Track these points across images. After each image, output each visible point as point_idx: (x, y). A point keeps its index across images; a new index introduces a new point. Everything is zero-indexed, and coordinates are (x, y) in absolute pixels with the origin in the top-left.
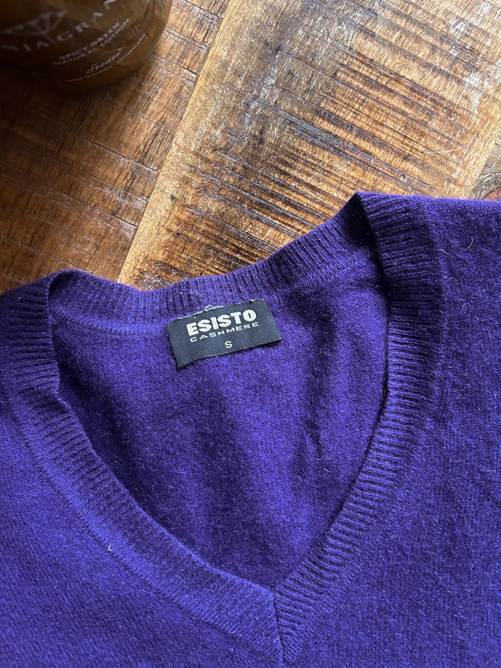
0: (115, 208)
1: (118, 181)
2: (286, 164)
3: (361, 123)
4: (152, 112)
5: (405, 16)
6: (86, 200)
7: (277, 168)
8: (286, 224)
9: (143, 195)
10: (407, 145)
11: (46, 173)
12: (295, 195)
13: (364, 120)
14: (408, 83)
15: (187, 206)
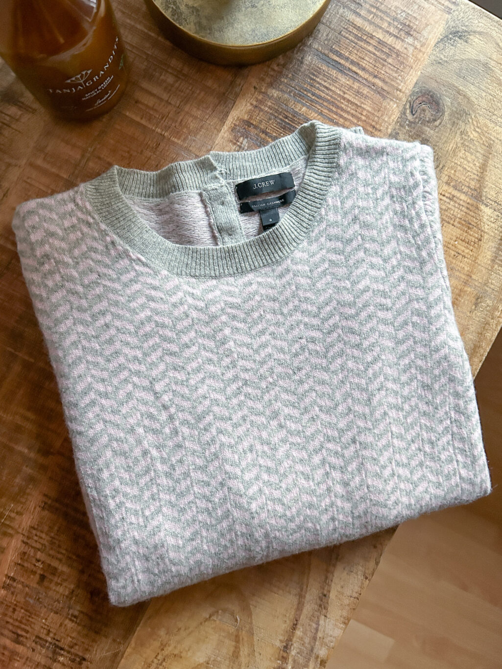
2: (314, 75)
3: (353, 57)
5: (376, 7)
7: (310, 77)
8: (312, 105)
9: (240, 85)
10: (376, 70)
12: (317, 91)
13: (354, 56)
14: (377, 39)
15: (262, 92)
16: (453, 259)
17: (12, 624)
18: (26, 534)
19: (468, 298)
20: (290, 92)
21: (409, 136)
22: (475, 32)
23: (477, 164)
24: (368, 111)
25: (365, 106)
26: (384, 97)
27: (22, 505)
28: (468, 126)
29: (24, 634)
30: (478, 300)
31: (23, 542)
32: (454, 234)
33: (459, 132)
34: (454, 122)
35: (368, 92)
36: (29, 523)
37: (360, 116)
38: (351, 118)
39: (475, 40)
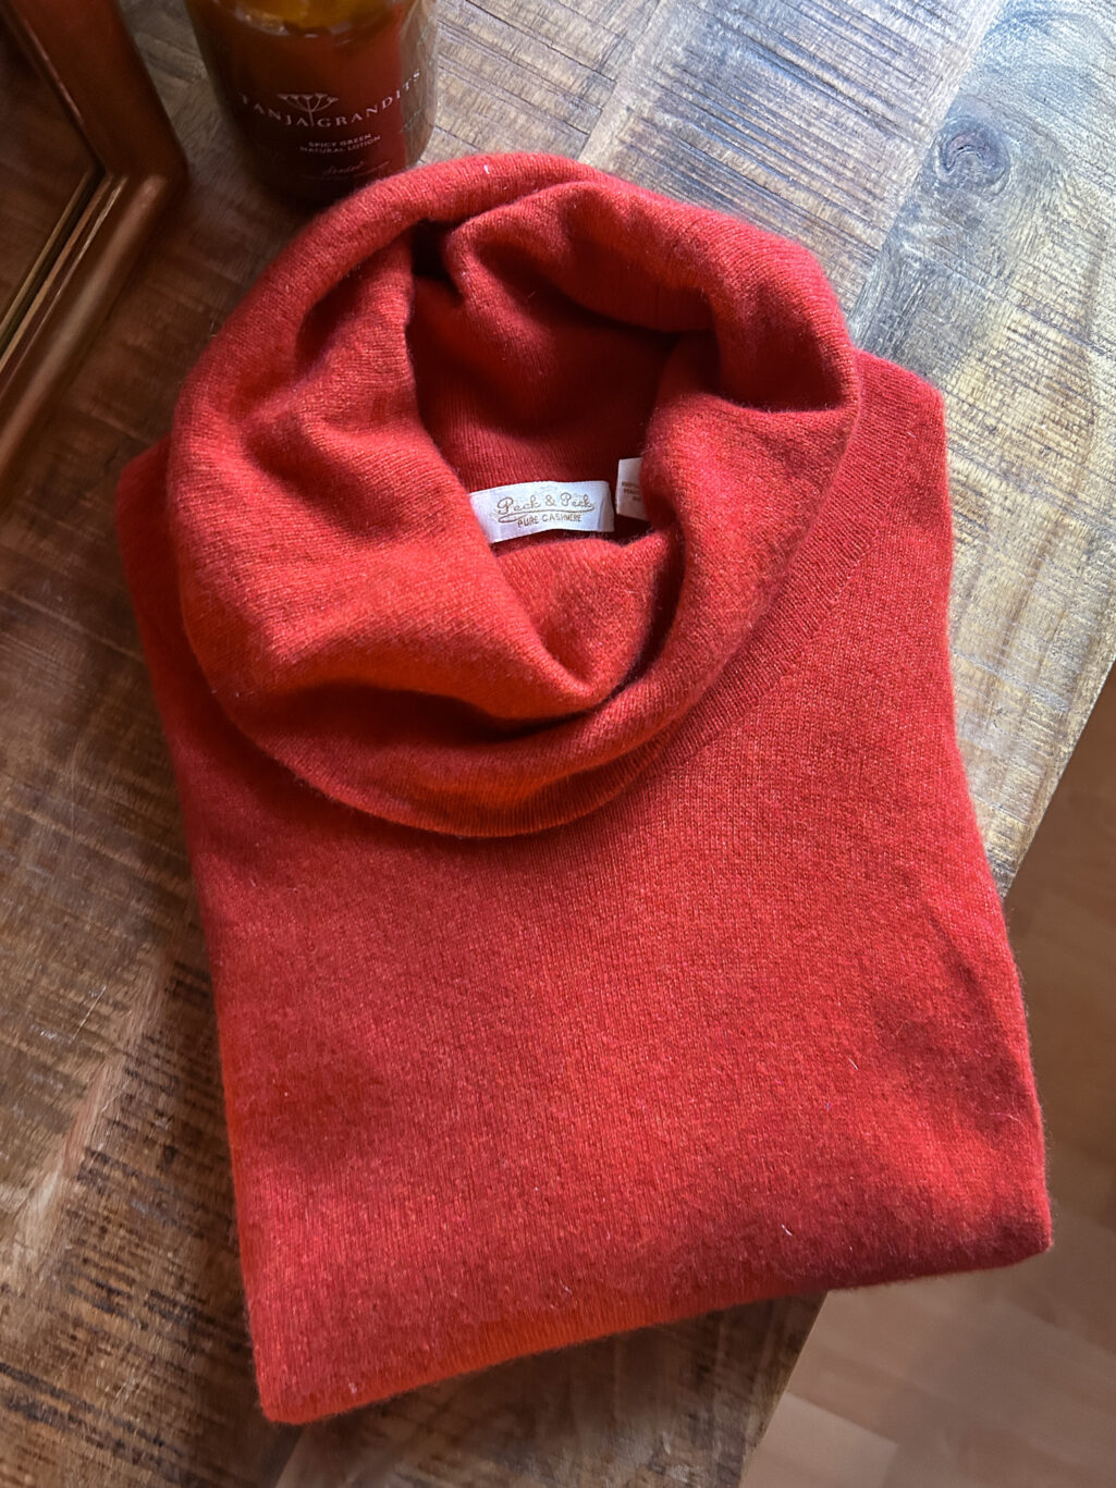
0: (566, 115)
1: (574, 88)
2: (747, 88)
3: (825, 55)
4: (614, 24)
6: (537, 104)
7: (737, 89)
8: (745, 147)
9: (598, 103)
10: (870, 81)
11: (498, 73)
12: (755, 119)
13: (827, 52)
14: (870, 22)
15: (643, 119)
16: (1038, 459)
17: (96, 1265)
18: (134, 1053)
19: (1073, 539)
20: (702, 119)
21: (941, 212)
22: (1061, 14)
23: (1079, 270)
24: (857, 160)
25: (851, 151)
26: (890, 136)
27: (126, 989)
28: (1056, 194)
29: (123, 1287)
30: (1092, 546)
31: (127, 1071)
32: (1039, 408)
33: (1039, 207)
34: (1029, 186)
35: (856, 123)
36: (140, 1029)
37: (841, 169)
38: (824, 175)
39: (1064, 29)
